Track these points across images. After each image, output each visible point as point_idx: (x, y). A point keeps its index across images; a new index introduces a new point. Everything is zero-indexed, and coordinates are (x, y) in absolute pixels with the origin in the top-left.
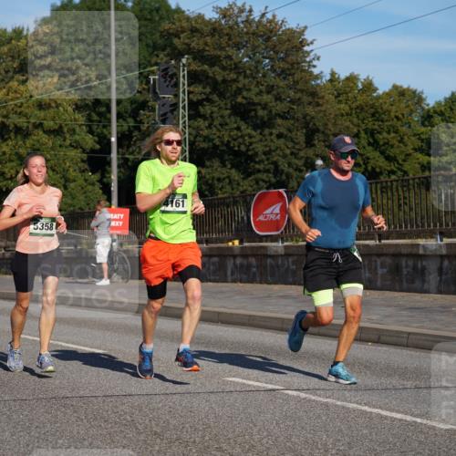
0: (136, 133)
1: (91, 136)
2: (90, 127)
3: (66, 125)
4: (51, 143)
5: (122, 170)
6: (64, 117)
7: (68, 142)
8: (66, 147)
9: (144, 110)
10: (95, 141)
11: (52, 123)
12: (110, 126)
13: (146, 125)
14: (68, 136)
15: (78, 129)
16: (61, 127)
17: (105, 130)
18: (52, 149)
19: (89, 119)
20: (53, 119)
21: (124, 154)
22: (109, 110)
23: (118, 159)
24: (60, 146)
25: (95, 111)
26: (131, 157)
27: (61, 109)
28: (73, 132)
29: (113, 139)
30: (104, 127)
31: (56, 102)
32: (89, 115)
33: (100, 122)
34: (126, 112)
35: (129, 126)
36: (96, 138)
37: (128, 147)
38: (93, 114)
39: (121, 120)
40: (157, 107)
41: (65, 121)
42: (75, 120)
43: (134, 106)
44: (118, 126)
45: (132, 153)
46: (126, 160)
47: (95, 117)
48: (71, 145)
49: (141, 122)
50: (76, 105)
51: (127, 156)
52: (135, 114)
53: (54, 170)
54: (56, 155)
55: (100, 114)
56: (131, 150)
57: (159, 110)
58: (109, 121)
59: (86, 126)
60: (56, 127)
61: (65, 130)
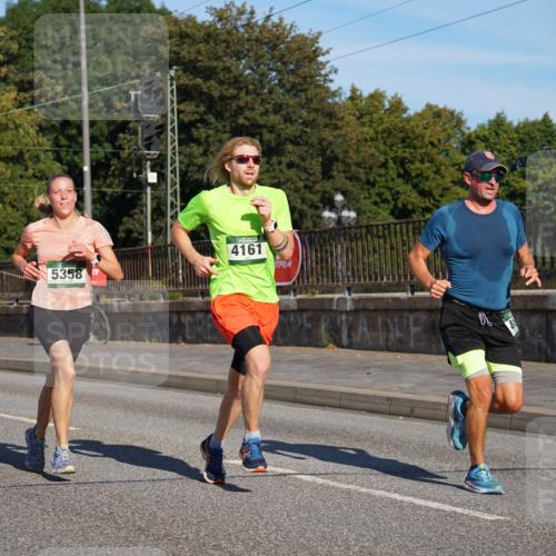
0: (114, 161)
1: (59, 165)
2: (57, 152)
3: (28, 151)
4: (9, 173)
5: (98, 206)
6: (24, 141)
7: (31, 172)
8: (29, 178)
9: (124, 133)
10: (64, 170)
11: (10, 148)
12: (82, 152)
13: (126, 151)
14: (30, 164)
15: (42, 157)
16: (21, 153)
17: (76, 158)
18: (12, 180)
19: (56, 143)
20: (12, 143)
21: (99, 187)
22: (80, 133)
23: (93, 192)
24: (21, 177)
25: (63, 134)
26: (109, 191)
27: (21, 130)
28: (37, 159)
29: (86, 169)
30: (75, 153)
31: (14, 122)
32: (56, 138)
33: (70, 147)
34: (102, 135)
35: (106, 153)
36: (66, 168)
37: (105, 179)
38: (61, 137)
39: (95, 146)
40: (140, 129)
41: (26, 145)
42: (39, 144)
43: (112, 128)
44: (91, 152)
45: (110, 186)
46: (103, 194)
47: (63, 141)
48: (34, 176)
49: (120, 147)
50: (40, 126)
51: (104, 189)
52: (112, 138)
53: (13, 207)
54: (15, 188)
55: (70, 138)
56: (108, 181)
57: (143, 134)
58: (81, 145)
59: (54, 152)
60: (15, 153)
61: (27, 156)
